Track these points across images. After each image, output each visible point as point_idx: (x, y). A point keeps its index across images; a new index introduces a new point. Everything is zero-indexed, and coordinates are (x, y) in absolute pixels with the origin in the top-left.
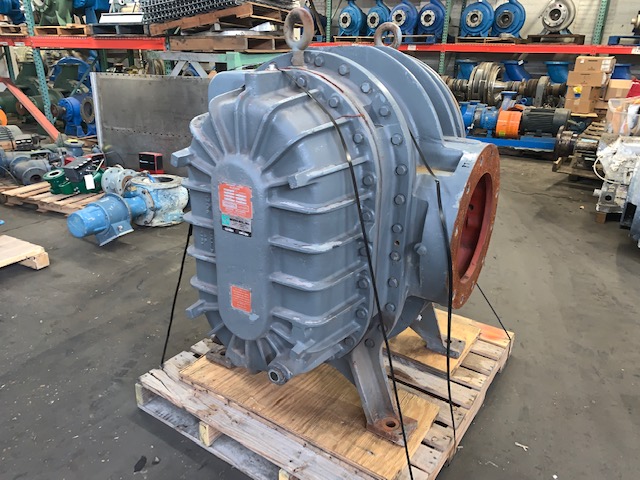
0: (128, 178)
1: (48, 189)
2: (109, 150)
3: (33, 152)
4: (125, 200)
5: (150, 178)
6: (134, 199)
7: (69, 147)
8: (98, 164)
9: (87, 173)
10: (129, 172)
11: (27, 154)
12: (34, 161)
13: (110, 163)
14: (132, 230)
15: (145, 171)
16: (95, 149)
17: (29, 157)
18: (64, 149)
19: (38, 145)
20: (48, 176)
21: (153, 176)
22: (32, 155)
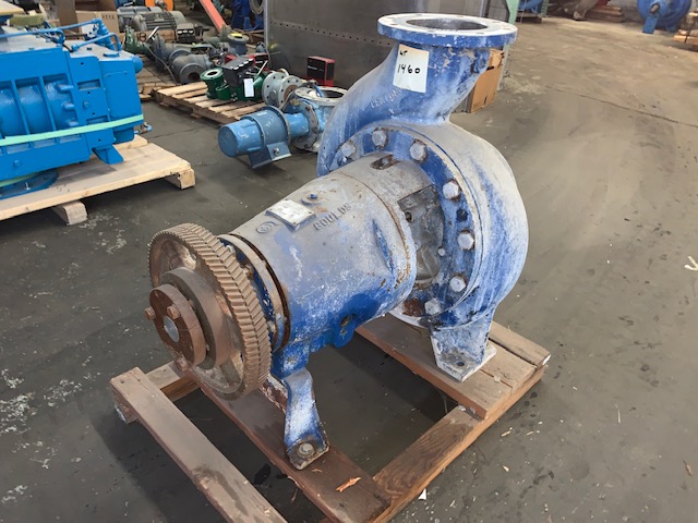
0: (292, 88)
1: (205, 91)
2: (275, 50)
3: (194, 45)
4: (285, 116)
5: (317, 91)
6: (296, 116)
7: (232, 43)
8: (260, 66)
9: (247, 77)
10: (294, 79)
11: (187, 47)
12: (194, 56)
13: (275, 66)
14: (289, 155)
15: (313, 81)
16: (260, 47)
17: (189, 51)
18: (227, 45)
19: (199, 38)
20: (206, 75)
21: (321, 88)
22: (193, 49)
